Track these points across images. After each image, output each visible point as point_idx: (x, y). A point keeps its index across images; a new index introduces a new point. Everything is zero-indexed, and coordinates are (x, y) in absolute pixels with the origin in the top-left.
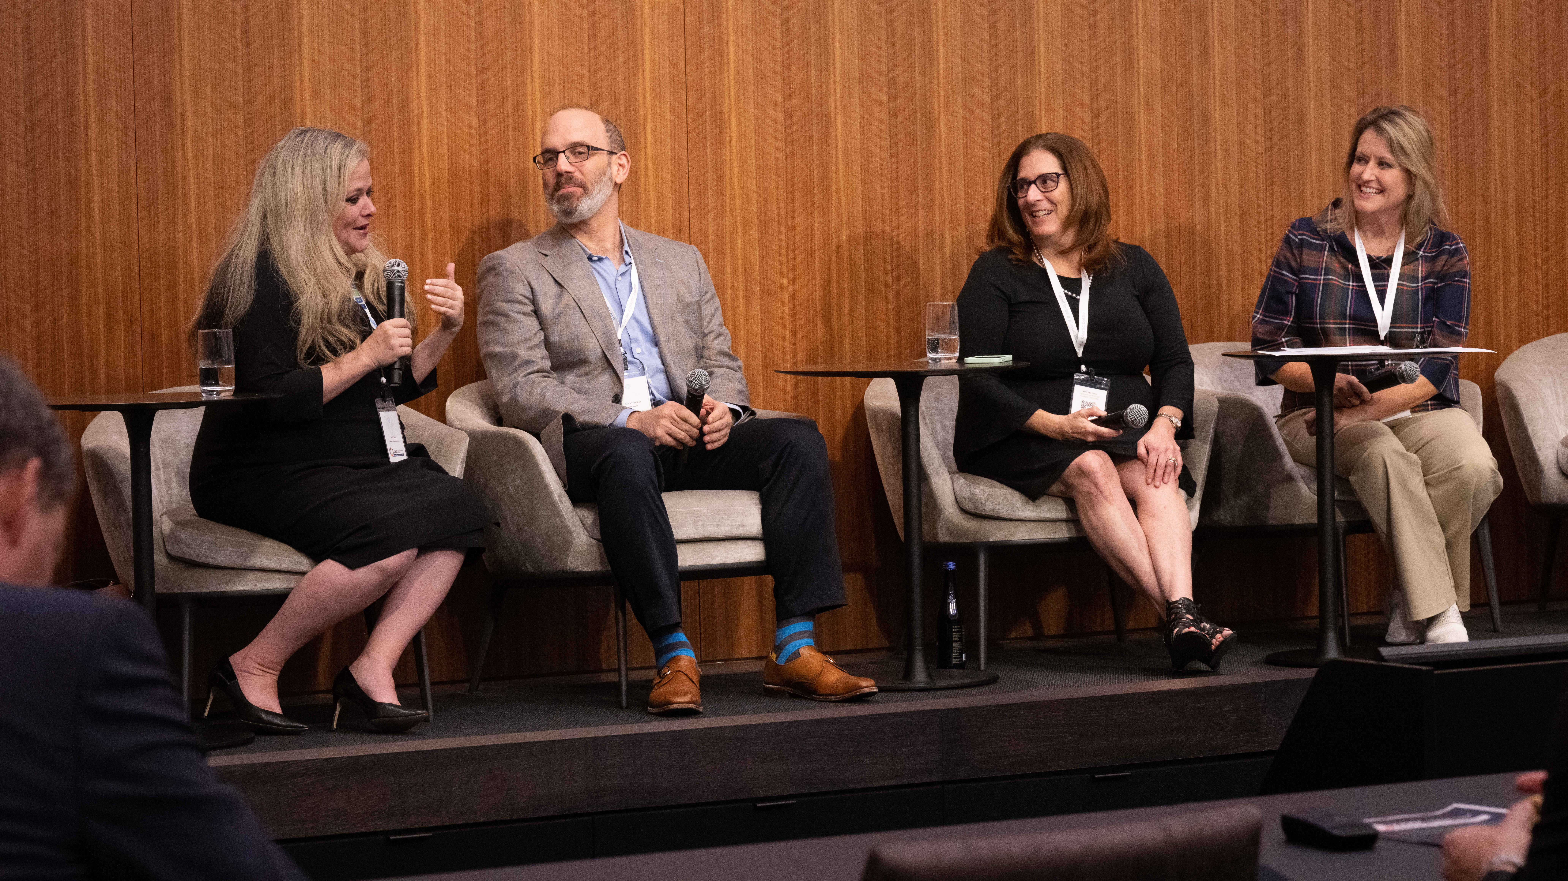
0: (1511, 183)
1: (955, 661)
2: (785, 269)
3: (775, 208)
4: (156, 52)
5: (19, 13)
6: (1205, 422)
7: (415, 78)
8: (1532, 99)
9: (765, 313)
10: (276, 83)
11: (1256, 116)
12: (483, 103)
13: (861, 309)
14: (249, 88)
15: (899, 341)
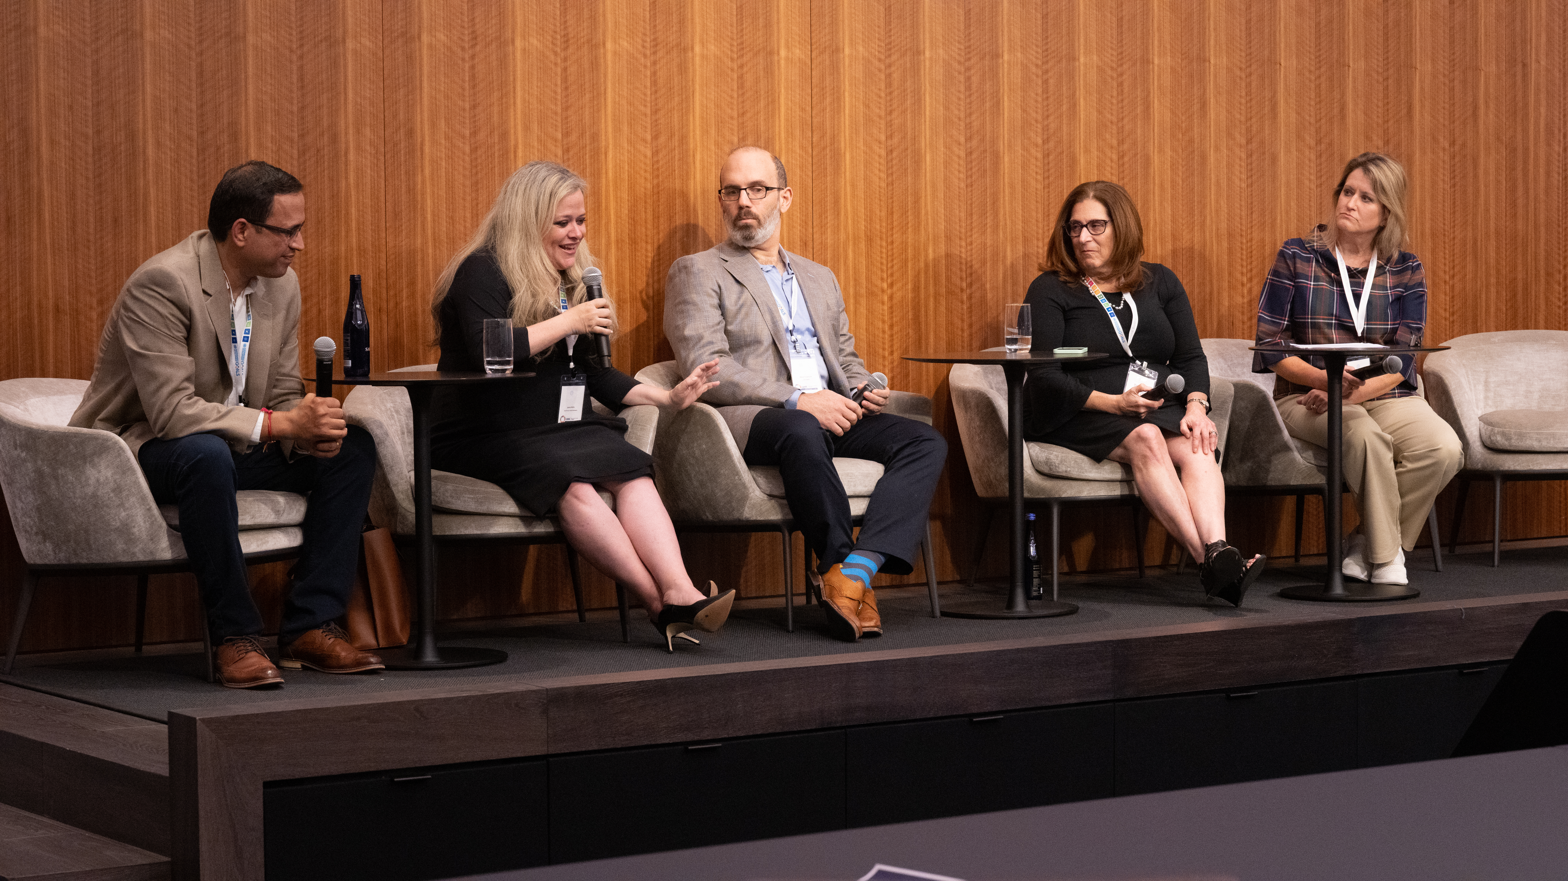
0: (1428, 215)
1: (1035, 594)
2: (885, 276)
3: (878, 227)
4: (402, 92)
5: (294, 58)
6: (1224, 402)
7: (603, 116)
8: (1444, 149)
9: (870, 311)
10: (496, 119)
11: (1241, 159)
12: (655, 137)
13: (943, 309)
14: (475, 122)
15: (971, 335)
